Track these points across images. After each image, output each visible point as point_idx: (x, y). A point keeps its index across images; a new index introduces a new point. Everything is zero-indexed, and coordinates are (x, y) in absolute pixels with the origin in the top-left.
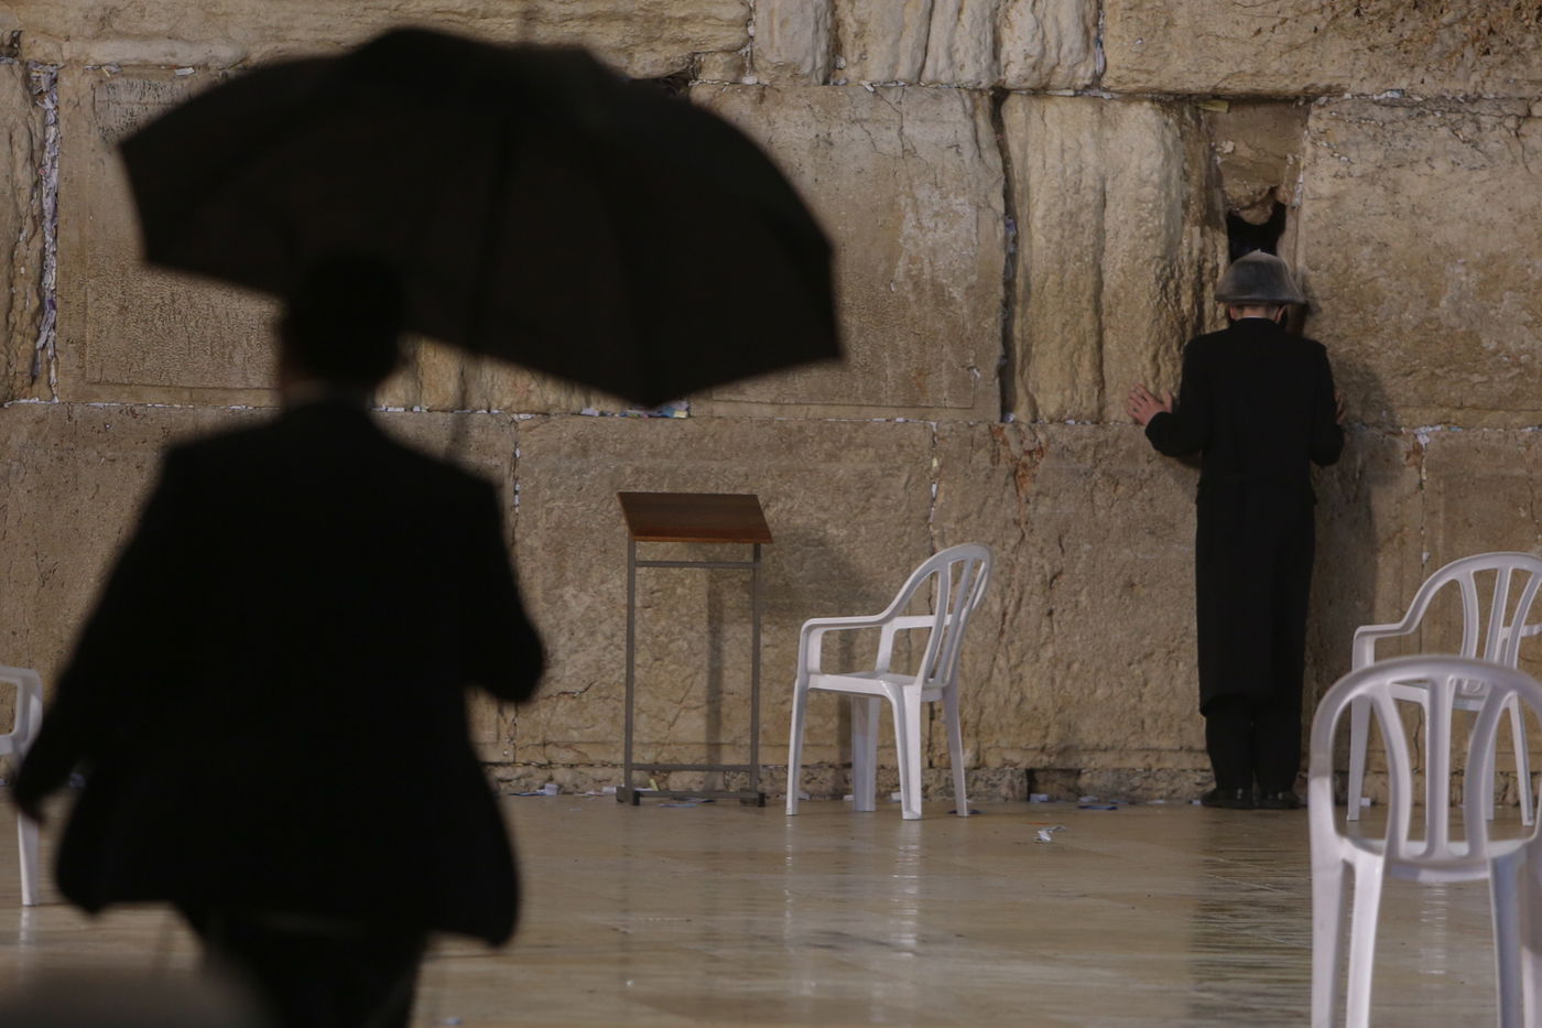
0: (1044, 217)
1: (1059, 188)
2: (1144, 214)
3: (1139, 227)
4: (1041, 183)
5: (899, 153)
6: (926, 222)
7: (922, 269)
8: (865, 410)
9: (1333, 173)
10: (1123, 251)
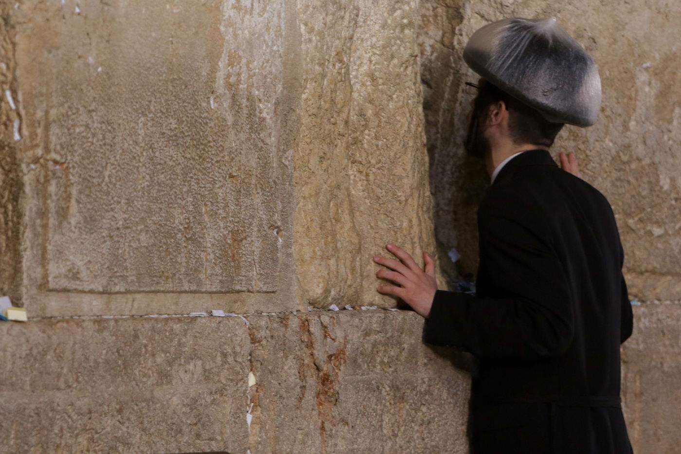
3: (395, 11)
10: (372, 47)
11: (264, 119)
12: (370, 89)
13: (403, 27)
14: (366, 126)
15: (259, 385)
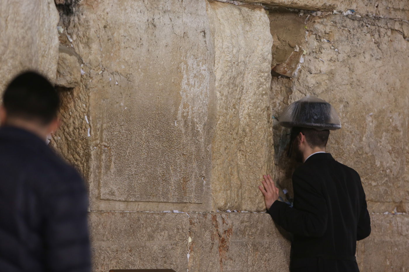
0: (221, 80)
1: (230, 61)
2: (262, 80)
3: (259, 88)
4: (220, 57)
5: (182, 35)
6: (192, 82)
7: (188, 112)
8: (161, 205)
9: (329, 58)
10: (249, 102)
11: (199, 131)
12: (248, 120)
13: (263, 95)
14: (246, 136)
15: (193, 242)
